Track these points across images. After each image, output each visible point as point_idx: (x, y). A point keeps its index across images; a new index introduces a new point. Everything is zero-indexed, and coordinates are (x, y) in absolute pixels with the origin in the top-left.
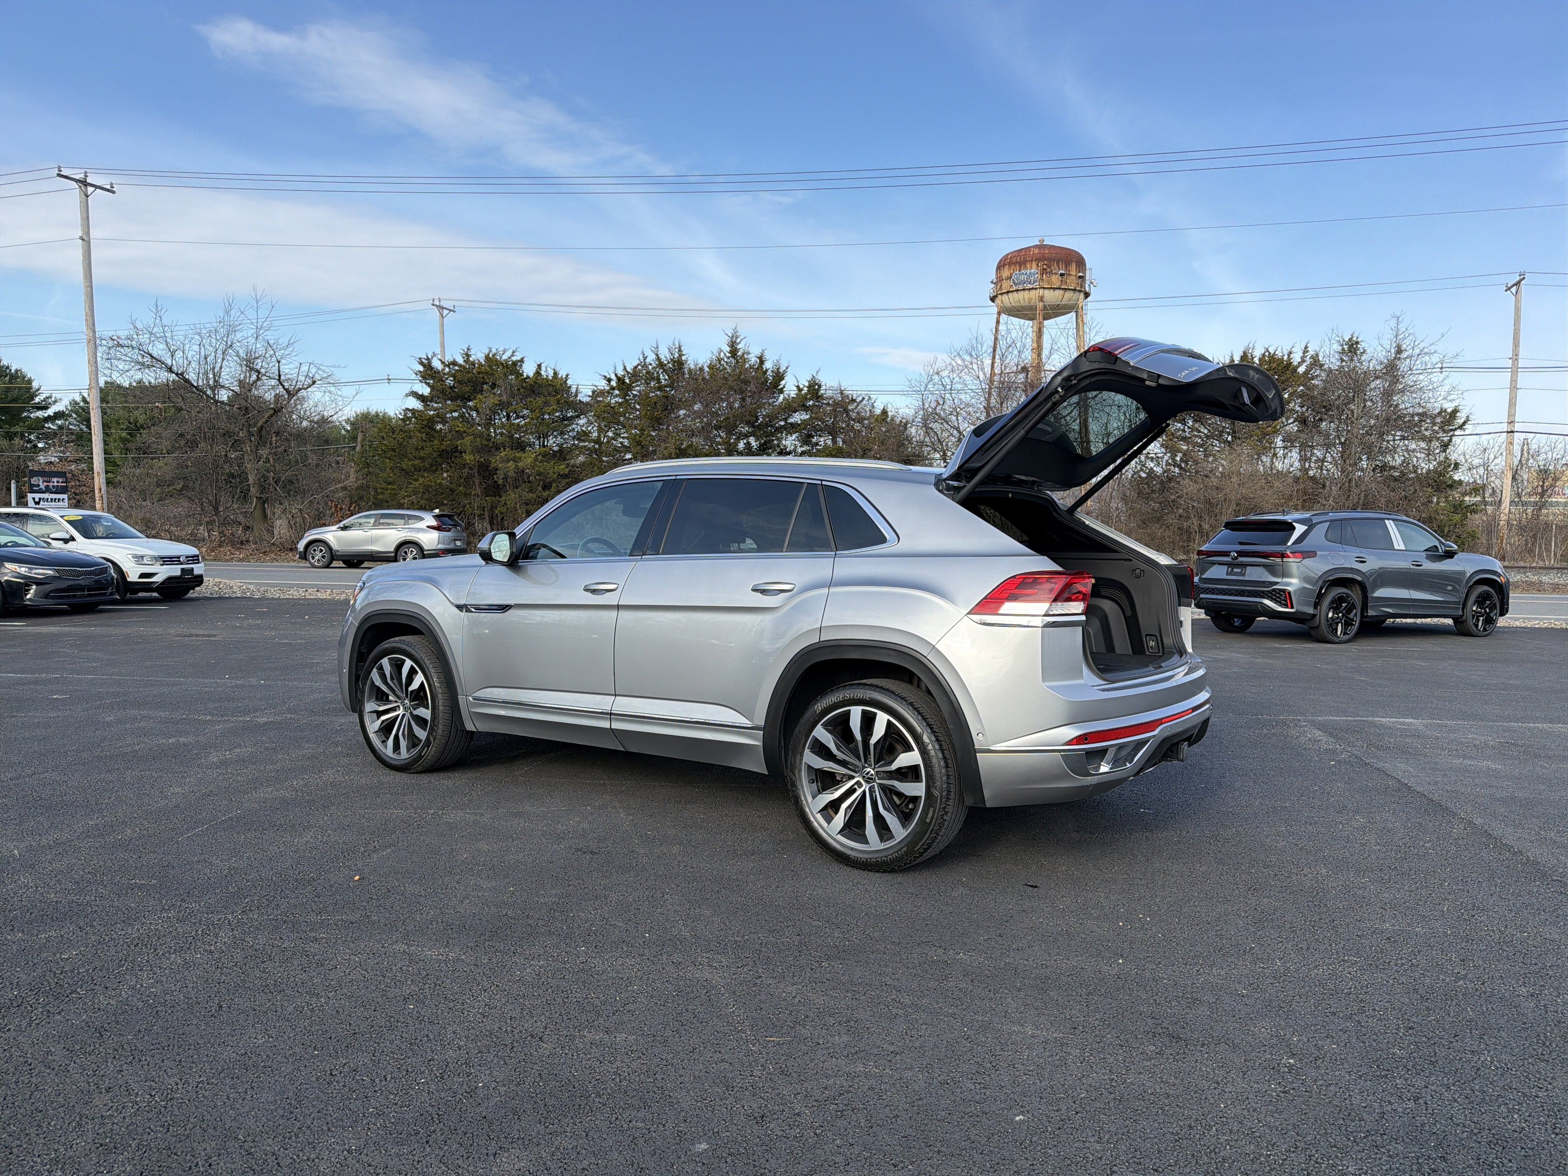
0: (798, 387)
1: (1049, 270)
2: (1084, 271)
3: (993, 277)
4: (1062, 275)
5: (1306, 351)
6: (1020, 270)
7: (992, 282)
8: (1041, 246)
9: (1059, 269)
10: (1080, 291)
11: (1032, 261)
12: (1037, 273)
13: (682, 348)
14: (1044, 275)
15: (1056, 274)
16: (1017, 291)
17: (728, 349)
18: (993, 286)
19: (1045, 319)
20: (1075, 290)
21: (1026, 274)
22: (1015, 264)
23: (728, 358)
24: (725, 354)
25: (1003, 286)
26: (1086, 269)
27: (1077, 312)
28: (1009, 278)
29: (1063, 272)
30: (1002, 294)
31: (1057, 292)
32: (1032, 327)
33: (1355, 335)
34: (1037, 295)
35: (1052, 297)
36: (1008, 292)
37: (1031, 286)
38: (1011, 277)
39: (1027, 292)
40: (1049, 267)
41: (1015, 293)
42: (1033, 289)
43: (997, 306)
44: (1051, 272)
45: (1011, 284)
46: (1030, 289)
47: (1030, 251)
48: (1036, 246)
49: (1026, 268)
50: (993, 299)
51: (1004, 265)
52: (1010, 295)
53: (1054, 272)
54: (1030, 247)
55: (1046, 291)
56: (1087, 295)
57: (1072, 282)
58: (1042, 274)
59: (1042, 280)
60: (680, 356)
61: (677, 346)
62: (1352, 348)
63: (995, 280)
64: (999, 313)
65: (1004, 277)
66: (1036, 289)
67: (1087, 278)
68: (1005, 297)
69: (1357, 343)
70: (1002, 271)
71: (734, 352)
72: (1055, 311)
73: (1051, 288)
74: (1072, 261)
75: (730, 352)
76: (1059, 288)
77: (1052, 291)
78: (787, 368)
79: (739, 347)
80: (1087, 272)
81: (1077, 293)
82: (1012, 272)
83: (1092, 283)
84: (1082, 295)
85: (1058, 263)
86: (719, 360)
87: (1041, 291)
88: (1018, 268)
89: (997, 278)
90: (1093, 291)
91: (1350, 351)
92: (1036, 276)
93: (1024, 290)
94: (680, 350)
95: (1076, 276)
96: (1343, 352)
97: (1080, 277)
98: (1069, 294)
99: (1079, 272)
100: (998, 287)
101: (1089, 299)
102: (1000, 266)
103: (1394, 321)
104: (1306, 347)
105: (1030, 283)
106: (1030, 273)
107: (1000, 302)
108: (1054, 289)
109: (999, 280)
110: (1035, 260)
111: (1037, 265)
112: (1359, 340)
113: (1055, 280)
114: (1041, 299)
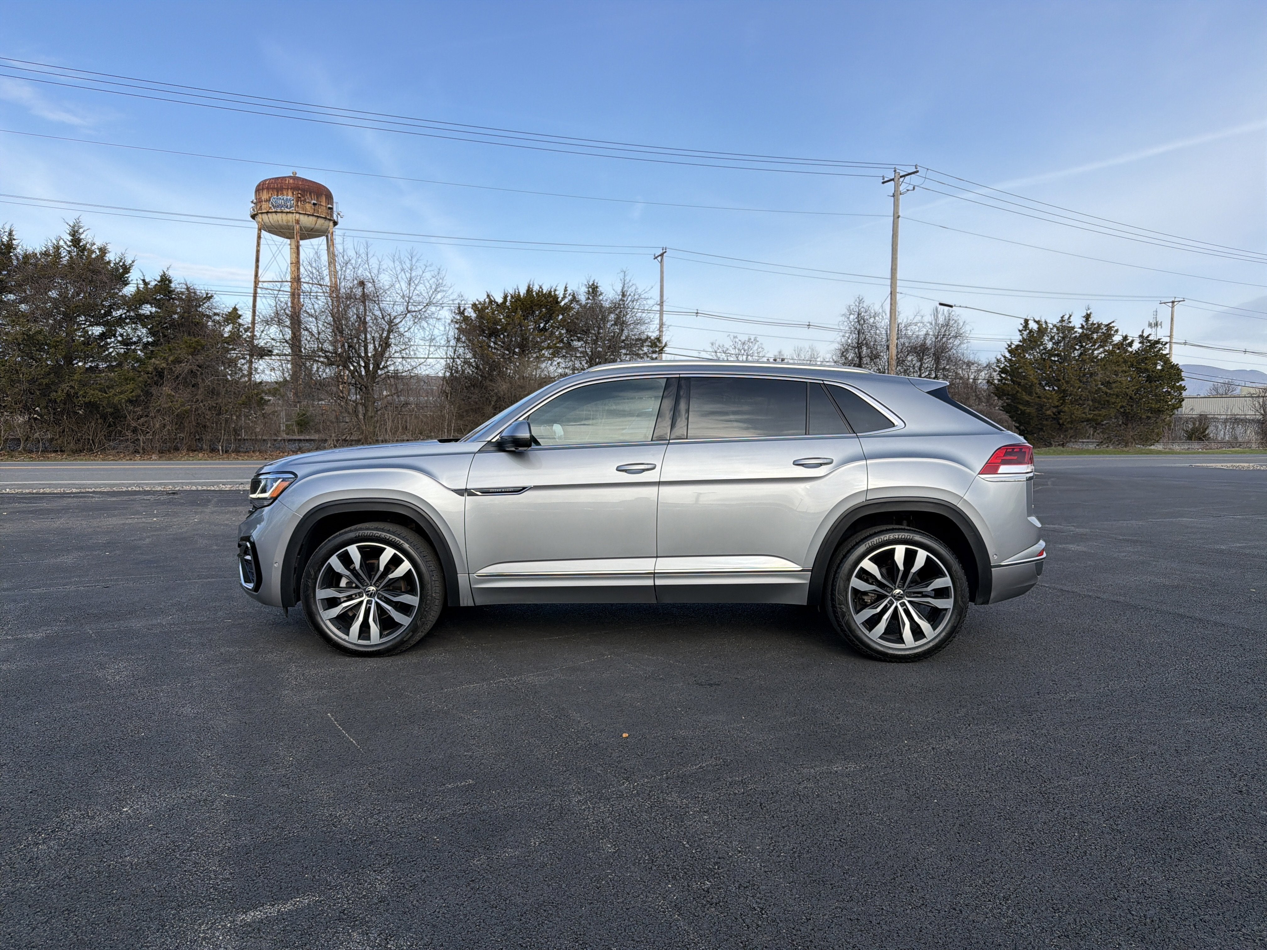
0: (144, 280)
1: (303, 199)
2: (332, 204)
3: (253, 197)
4: (314, 204)
5: (566, 290)
6: (277, 196)
7: (252, 202)
8: (295, 178)
9: (312, 199)
10: (330, 220)
11: (288, 189)
12: (293, 200)
13: (14, 233)
14: (299, 203)
15: (309, 203)
16: (276, 212)
17: (70, 238)
18: (253, 205)
19: (301, 239)
20: (325, 218)
21: (283, 199)
22: (273, 189)
23: (70, 247)
24: (65, 243)
25: (263, 207)
26: (333, 202)
27: (327, 236)
28: (268, 200)
29: (315, 202)
30: (262, 213)
31: (311, 218)
32: (290, 245)
33: (596, 281)
34: (294, 218)
35: (307, 221)
36: (267, 213)
37: (288, 210)
38: (270, 200)
39: (284, 215)
40: (303, 196)
41: (274, 214)
42: (290, 212)
43: (258, 222)
44: (305, 201)
45: (270, 206)
46: (287, 212)
47: (286, 180)
48: (290, 177)
49: (282, 194)
50: (253, 217)
51: (263, 189)
52: (270, 215)
53: (307, 201)
54: (285, 177)
55: (302, 216)
56: (335, 223)
57: (323, 212)
58: (297, 201)
59: (298, 206)
60: (11, 240)
61: (7, 230)
62: (594, 290)
63: (255, 201)
64: (260, 230)
65: (263, 199)
66: (293, 213)
67: (335, 209)
68: (265, 216)
69: (597, 287)
70: (261, 194)
71: (76, 241)
72: (310, 233)
73: (306, 214)
74: (322, 195)
75: (72, 241)
76: (313, 215)
77: (306, 217)
78: (133, 262)
79: (82, 236)
80: (335, 205)
81: (327, 222)
82: (270, 196)
83: (339, 214)
84: (331, 224)
85: (310, 194)
86: (57, 248)
87: (298, 216)
88: (276, 193)
89: (256, 199)
90: (340, 220)
91: (593, 293)
92: (292, 202)
93: (282, 212)
94: (10, 234)
95: (326, 207)
96: (589, 293)
97: (330, 208)
98: (321, 221)
99: (328, 204)
100: (258, 207)
101: (336, 227)
102: (260, 189)
103: (622, 274)
104: (566, 288)
105: (287, 207)
106: (287, 199)
107: (260, 220)
108: (309, 215)
109: (258, 202)
110: (291, 189)
111: (293, 193)
112: (598, 285)
113: (308, 207)
114: (298, 222)
